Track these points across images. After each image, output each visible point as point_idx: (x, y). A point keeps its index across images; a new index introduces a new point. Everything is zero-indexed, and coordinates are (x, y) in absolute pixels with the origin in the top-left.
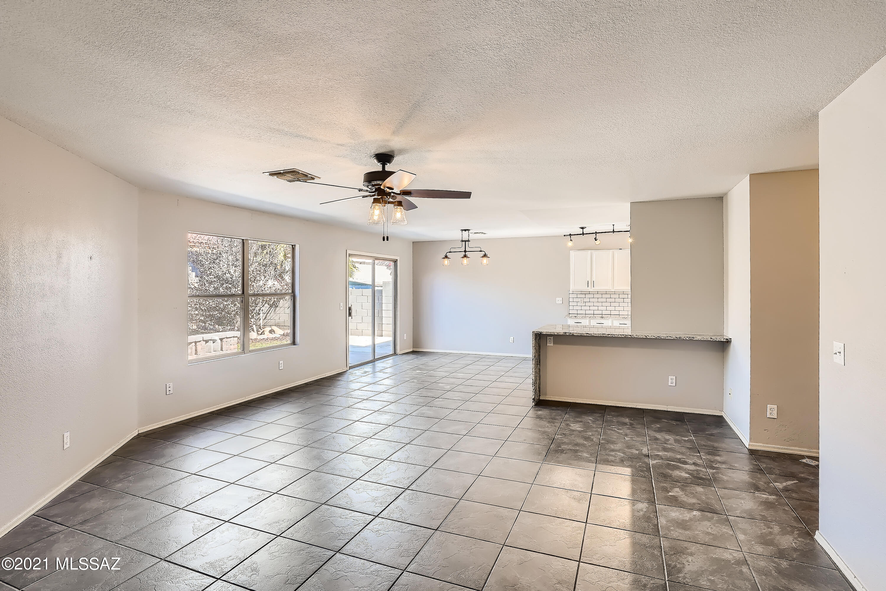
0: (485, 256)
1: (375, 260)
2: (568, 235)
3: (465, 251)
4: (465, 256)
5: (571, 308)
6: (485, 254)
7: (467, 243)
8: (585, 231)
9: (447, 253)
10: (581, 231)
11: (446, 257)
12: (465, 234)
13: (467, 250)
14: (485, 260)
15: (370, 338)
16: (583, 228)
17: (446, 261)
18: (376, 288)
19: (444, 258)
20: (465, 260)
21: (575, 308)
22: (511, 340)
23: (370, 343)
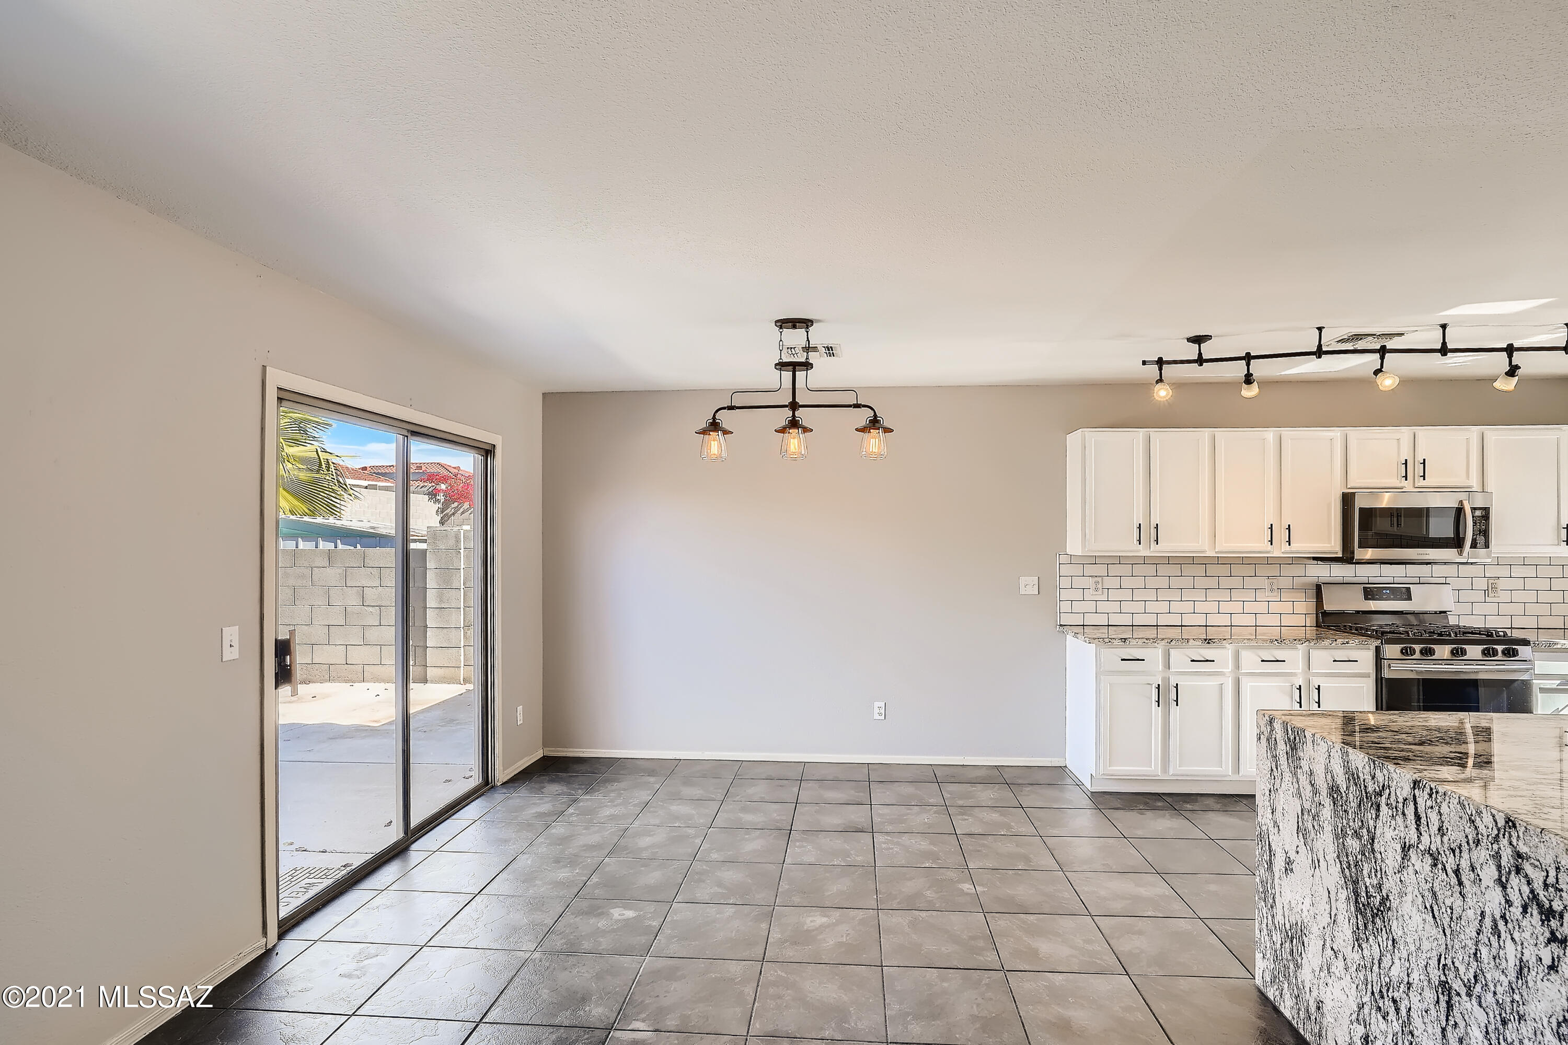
0: (875, 423)
1: (409, 435)
2: (1151, 363)
3: (794, 406)
4: (794, 424)
5: (1065, 607)
6: (875, 415)
7: (800, 375)
8: (1209, 349)
9: (717, 411)
10: (1191, 351)
11: (714, 426)
12: (796, 337)
13: (800, 400)
14: (874, 442)
15: (389, 692)
16: (1198, 340)
17: (715, 444)
18: (413, 546)
19: (704, 432)
20: (794, 441)
21: (1077, 607)
22: (876, 711)
23: (389, 713)
